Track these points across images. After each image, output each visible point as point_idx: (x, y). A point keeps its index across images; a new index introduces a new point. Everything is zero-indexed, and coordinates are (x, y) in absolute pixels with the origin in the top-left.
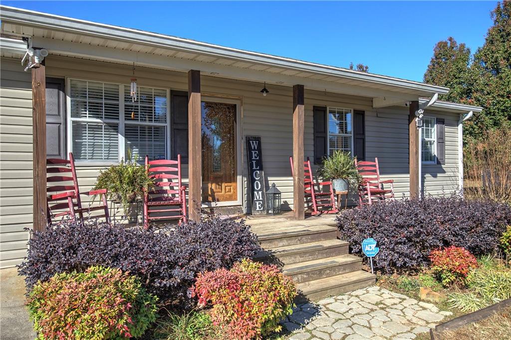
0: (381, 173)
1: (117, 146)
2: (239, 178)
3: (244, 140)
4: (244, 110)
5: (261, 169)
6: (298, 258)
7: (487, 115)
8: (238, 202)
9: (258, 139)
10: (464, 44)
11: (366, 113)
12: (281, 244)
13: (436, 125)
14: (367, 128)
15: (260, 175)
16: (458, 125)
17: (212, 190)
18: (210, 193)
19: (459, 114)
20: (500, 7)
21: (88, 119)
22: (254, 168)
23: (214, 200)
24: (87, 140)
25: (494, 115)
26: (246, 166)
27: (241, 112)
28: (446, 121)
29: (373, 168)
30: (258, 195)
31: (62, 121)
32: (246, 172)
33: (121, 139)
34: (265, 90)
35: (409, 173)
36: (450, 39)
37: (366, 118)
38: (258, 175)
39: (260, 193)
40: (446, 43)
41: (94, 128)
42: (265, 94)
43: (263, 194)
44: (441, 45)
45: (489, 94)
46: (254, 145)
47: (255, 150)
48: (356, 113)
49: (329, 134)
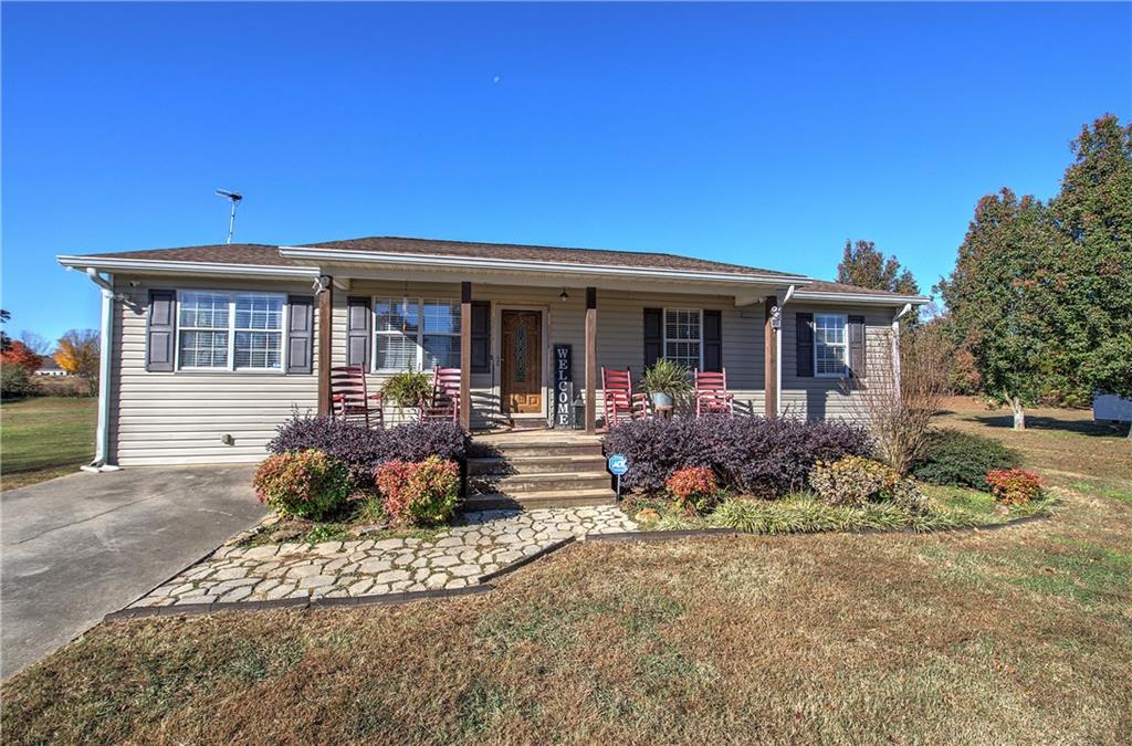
0: (727, 388)
1: (415, 356)
2: (544, 389)
3: (552, 348)
4: (552, 316)
5: (569, 380)
6: (536, 468)
7: (1060, 303)
8: (543, 414)
9: (568, 347)
10: (1032, 196)
11: (723, 314)
12: (527, 454)
13: (847, 326)
14: (724, 332)
15: (568, 387)
16: (891, 324)
17: (514, 401)
18: (512, 403)
19: (894, 308)
20: (1088, 133)
21: (389, 332)
22: (561, 378)
23: (517, 411)
24: (389, 351)
25: (1073, 304)
26: (552, 376)
27: (547, 319)
28: (866, 319)
29: (720, 381)
30: (564, 408)
31: (367, 334)
32: (552, 383)
33: (420, 350)
34: (564, 295)
35: (763, 388)
36: (1005, 191)
37: (723, 320)
38: (567, 387)
39: (566, 406)
40: (995, 198)
41: (396, 340)
42: (564, 299)
43: (569, 407)
44: (988, 202)
45: (1061, 270)
46: (563, 353)
47: (563, 358)
48: (707, 313)
49: (665, 340)
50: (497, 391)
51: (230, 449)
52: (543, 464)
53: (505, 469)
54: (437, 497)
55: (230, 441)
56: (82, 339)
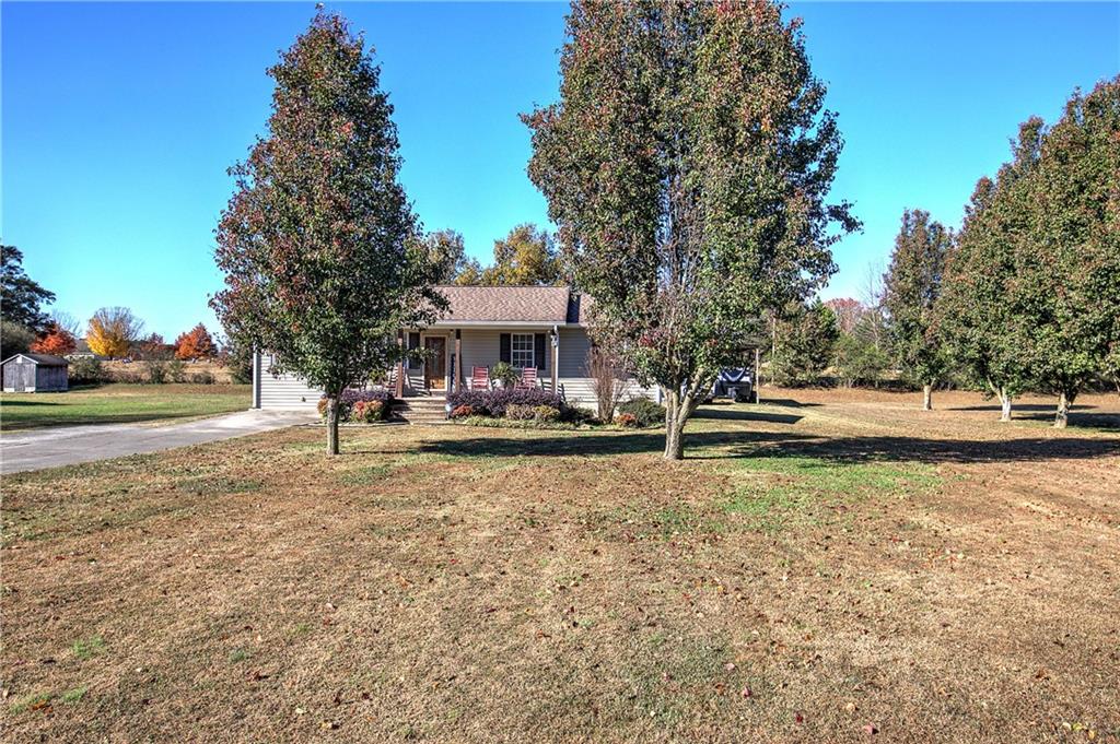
2: (446, 377)
3: (450, 355)
4: (450, 340)
6: (421, 409)
12: (419, 404)
14: (546, 346)
17: (432, 383)
23: (433, 388)
26: (450, 371)
27: (448, 341)
32: (450, 374)
48: (537, 336)
49: (512, 350)
50: (423, 378)
51: (304, 404)
52: (427, 408)
53: (408, 409)
54: (373, 412)
55: (304, 400)
56: (111, 318)
